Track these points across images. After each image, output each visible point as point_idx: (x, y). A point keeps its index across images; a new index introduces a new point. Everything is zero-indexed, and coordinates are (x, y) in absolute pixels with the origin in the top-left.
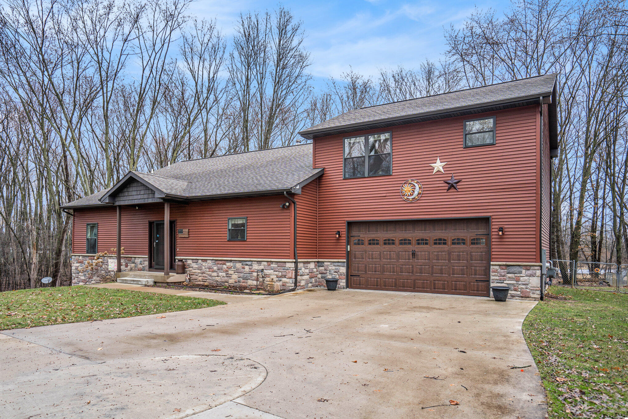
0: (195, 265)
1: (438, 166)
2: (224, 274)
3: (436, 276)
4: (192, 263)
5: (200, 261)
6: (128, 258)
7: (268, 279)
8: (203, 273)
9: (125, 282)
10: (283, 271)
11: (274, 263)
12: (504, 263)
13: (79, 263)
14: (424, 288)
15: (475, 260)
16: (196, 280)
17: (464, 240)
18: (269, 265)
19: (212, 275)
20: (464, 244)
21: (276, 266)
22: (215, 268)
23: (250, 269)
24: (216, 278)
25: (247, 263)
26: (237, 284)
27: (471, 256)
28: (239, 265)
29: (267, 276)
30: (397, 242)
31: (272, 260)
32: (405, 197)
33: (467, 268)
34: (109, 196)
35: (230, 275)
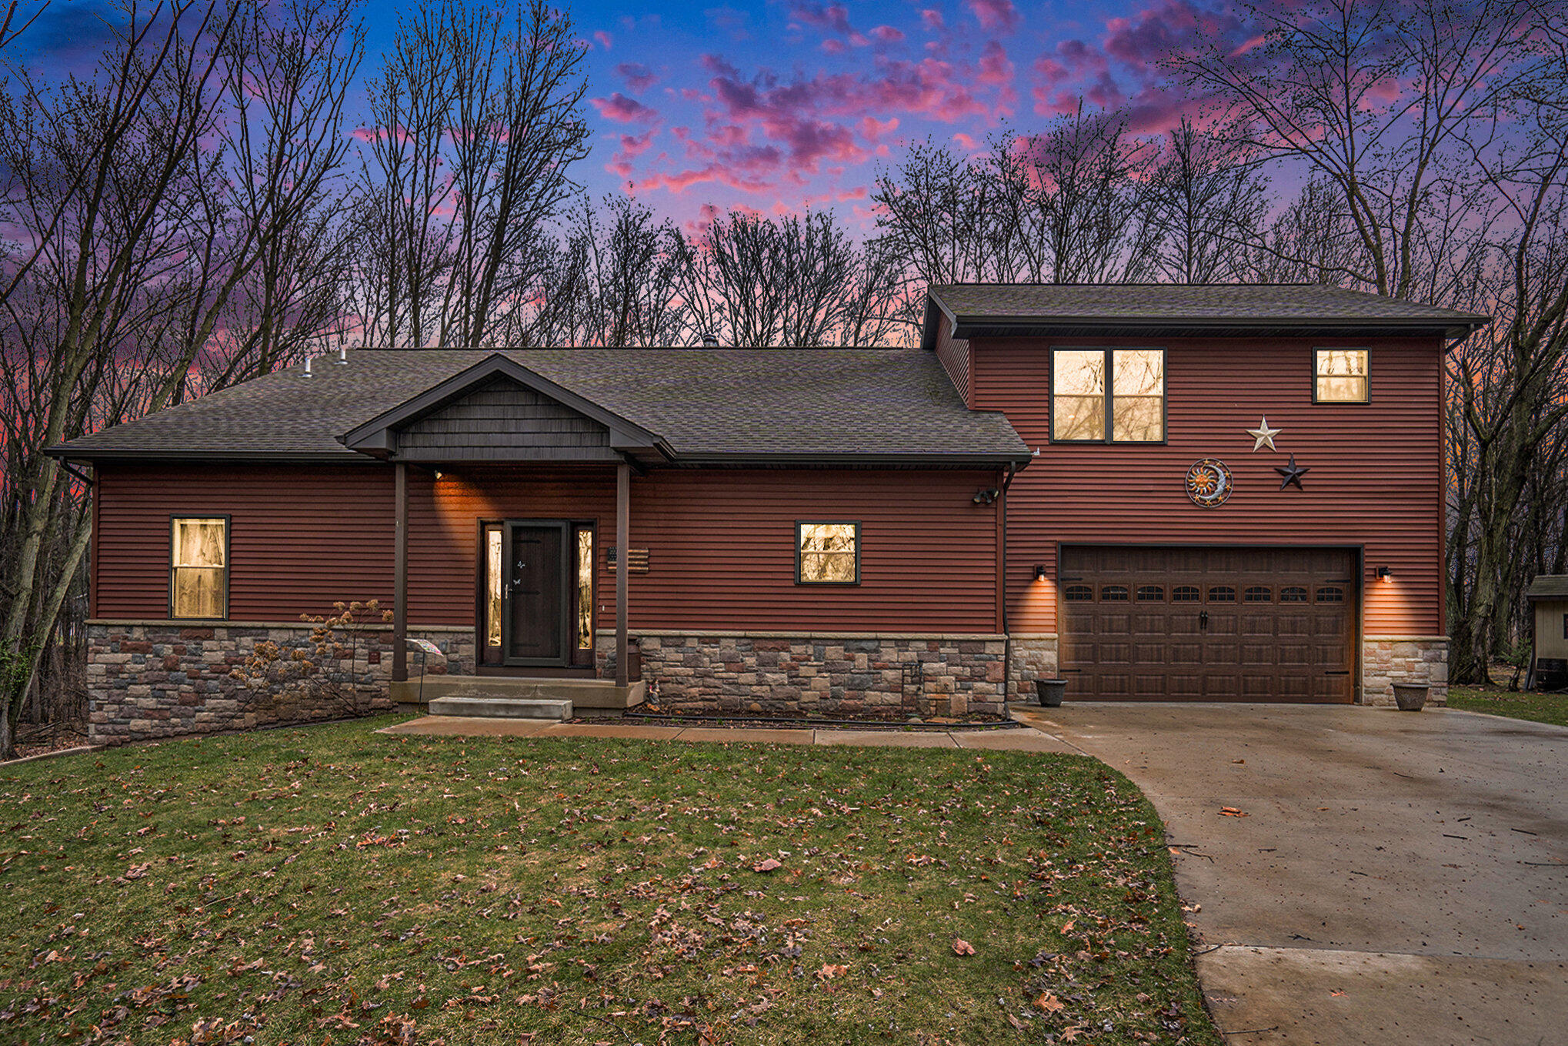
0: (671, 654)
1: (1264, 434)
2: (784, 677)
3: (1249, 666)
4: (659, 647)
5: (695, 643)
6: (383, 635)
7: (930, 686)
8: (703, 676)
9: (465, 712)
10: (977, 663)
11: (949, 644)
12: (1390, 637)
13: (128, 651)
14: (1224, 692)
15: (1324, 632)
16: (680, 695)
17: (1303, 591)
18: (936, 649)
19: (741, 681)
20: (1304, 599)
21: (956, 651)
22: (751, 661)
23: (870, 660)
24: (755, 688)
25: (863, 645)
26: (828, 703)
27: (1318, 624)
28: (833, 652)
29: (929, 678)
30: (1168, 594)
31: (946, 636)
32: (1197, 497)
33: (1309, 648)
34: (388, 428)
35: (806, 680)
